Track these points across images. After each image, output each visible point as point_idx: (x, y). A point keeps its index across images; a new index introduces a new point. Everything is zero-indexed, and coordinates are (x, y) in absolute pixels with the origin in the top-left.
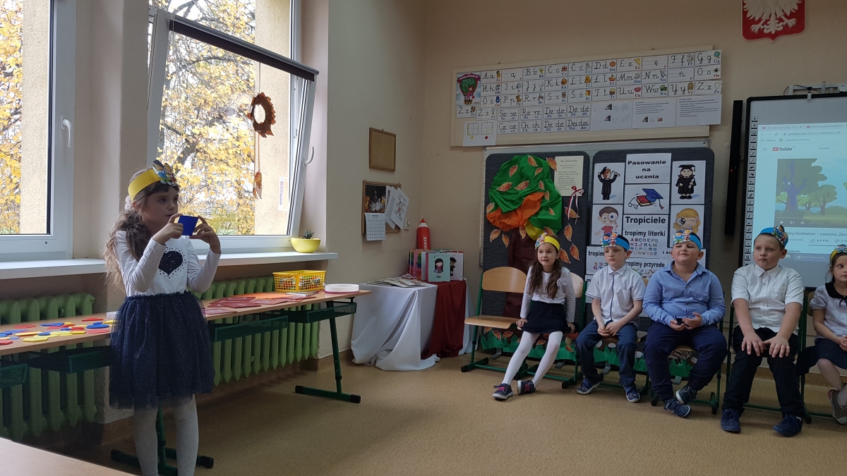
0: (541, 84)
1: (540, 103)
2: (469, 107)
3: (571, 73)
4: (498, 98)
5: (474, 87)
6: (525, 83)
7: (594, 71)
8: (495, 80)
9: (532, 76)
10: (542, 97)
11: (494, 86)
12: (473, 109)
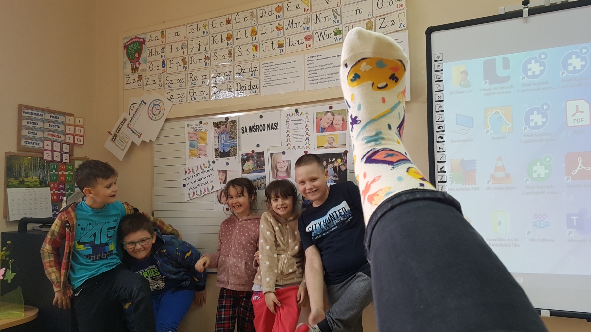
0: (206, 42)
1: (206, 65)
2: (136, 76)
3: (236, 26)
4: (163, 63)
5: (140, 52)
6: (190, 43)
7: (260, 20)
8: (159, 42)
9: (197, 34)
10: (207, 58)
11: (159, 49)
12: (140, 77)
